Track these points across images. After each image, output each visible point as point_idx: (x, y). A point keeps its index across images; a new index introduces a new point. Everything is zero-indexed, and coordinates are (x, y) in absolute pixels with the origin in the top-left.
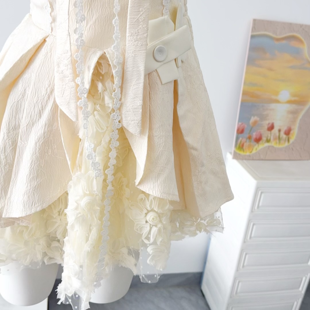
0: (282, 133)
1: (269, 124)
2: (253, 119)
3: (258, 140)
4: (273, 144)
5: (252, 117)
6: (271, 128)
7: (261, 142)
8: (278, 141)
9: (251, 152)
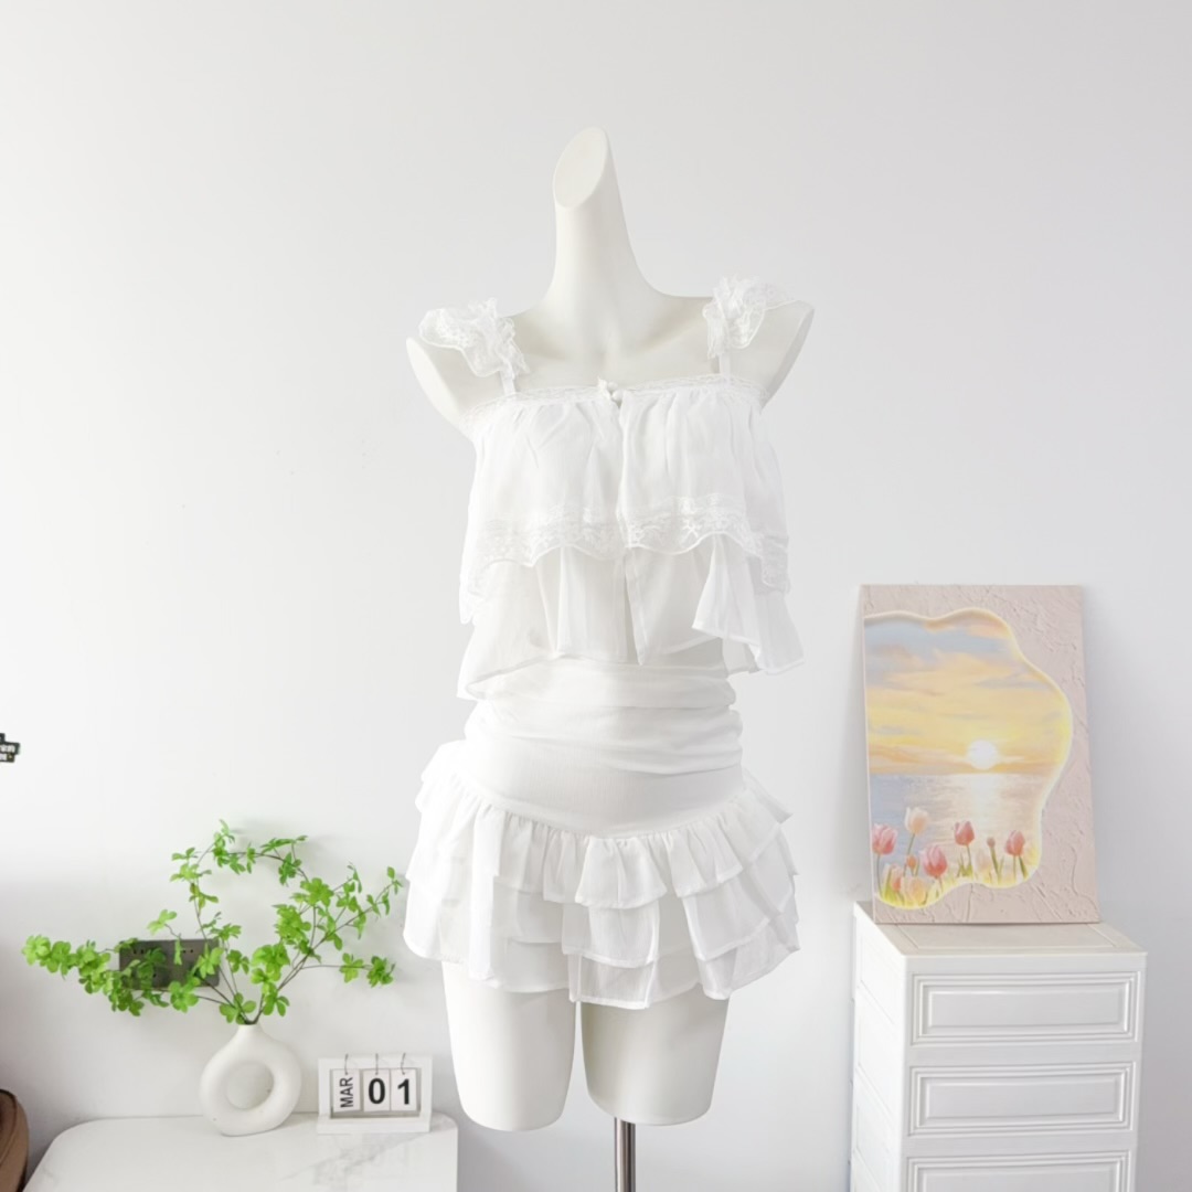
0: (1000, 850)
1: (957, 825)
2: (911, 815)
3: (937, 869)
4: (979, 878)
5: (908, 810)
6: (966, 836)
7: (945, 874)
8: (993, 871)
9: (925, 902)
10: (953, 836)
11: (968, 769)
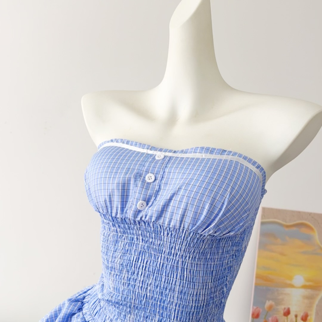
1: (285, 309)
5: (267, 301)
6: (287, 313)
10: (282, 312)
11: (292, 286)
